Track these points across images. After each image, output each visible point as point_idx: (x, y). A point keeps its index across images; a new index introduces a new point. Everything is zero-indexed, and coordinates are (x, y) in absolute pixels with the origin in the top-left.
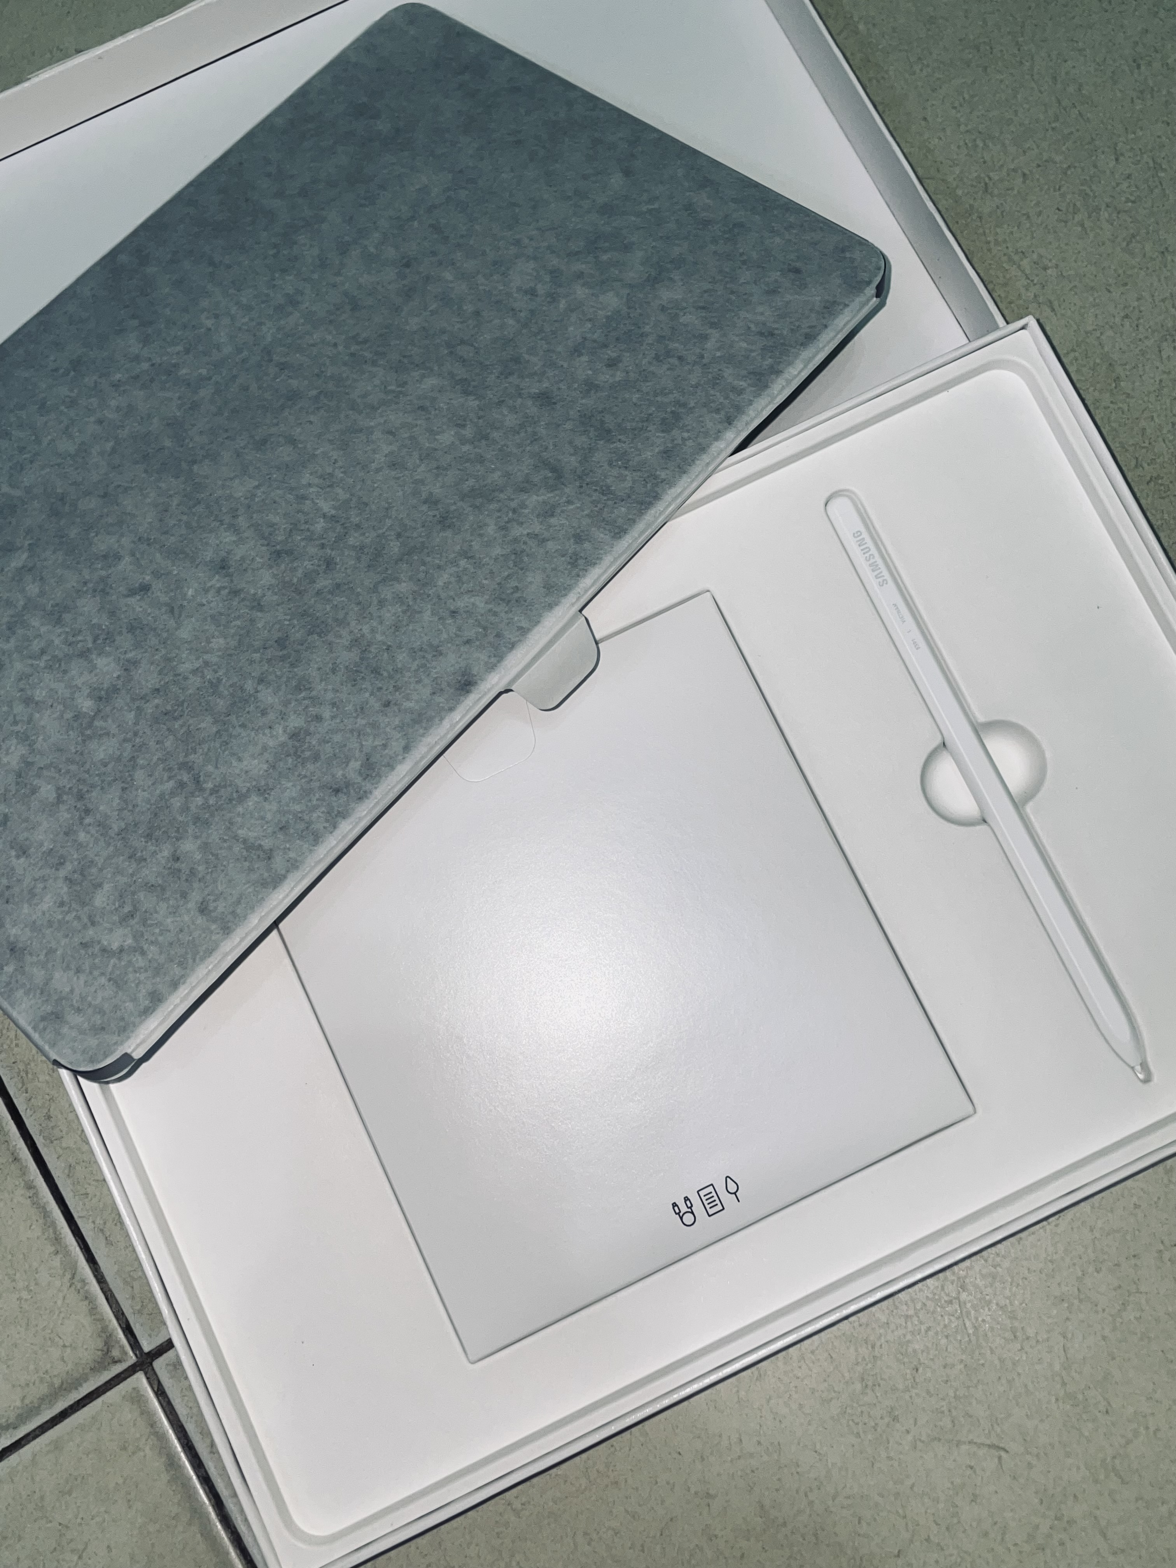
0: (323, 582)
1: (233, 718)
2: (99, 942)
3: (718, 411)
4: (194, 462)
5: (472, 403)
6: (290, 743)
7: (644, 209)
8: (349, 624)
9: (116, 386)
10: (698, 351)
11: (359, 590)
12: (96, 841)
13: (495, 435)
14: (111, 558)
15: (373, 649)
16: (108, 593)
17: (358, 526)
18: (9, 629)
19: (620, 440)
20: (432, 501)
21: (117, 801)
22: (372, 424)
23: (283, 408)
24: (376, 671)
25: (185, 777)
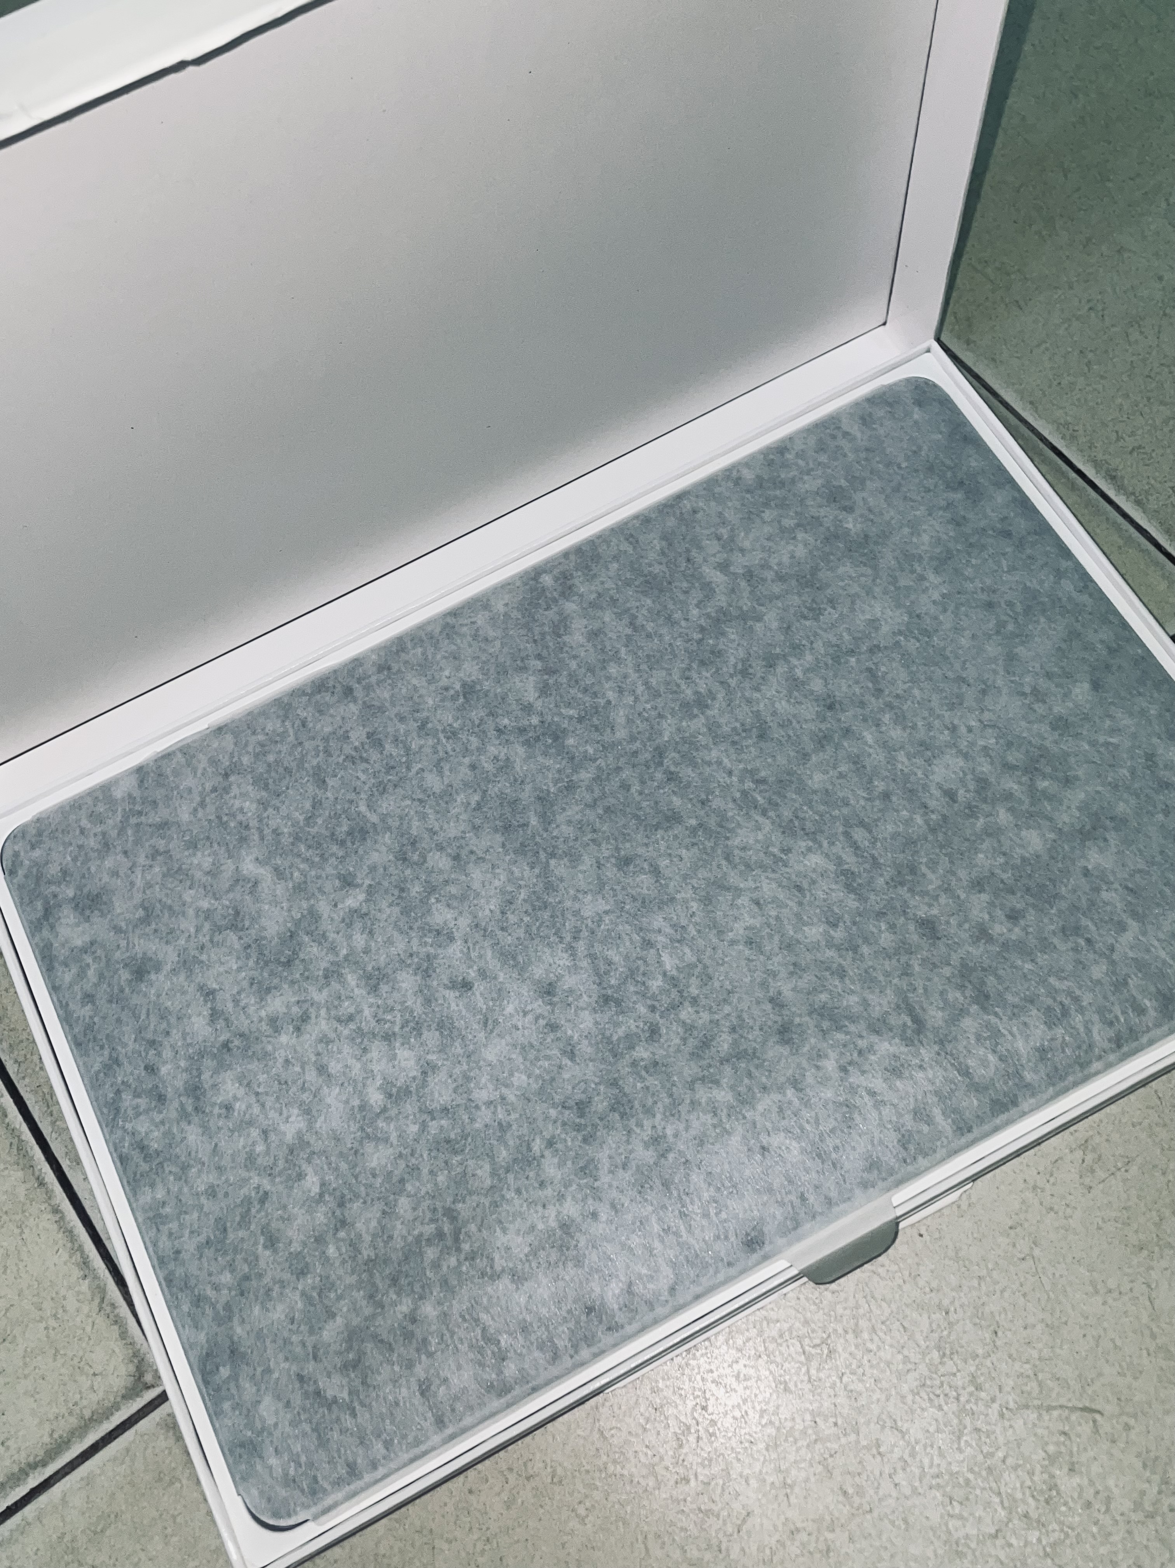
0: (642, 1052)
1: (511, 1177)
2: (315, 1382)
3: (1111, 1024)
4: (553, 855)
5: (852, 903)
6: (559, 1232)
7: (1102, 739)
8: (654, 1116)
9: (500, 731)
10: (1111, 941)
11: (675, 1078)
12: (344, 1262)
13: (865, 950)
14: (443, 935)
15: (671, 1156)
16: (429, 976)
17: (694, 1001)
18: (326, 977)
19: (996, 1014)
20: (777, 1002)
21: (374, 1223)
22: (742, 886)
23: (657, 827)
24: (666, 1184)
25: (447, 1228)
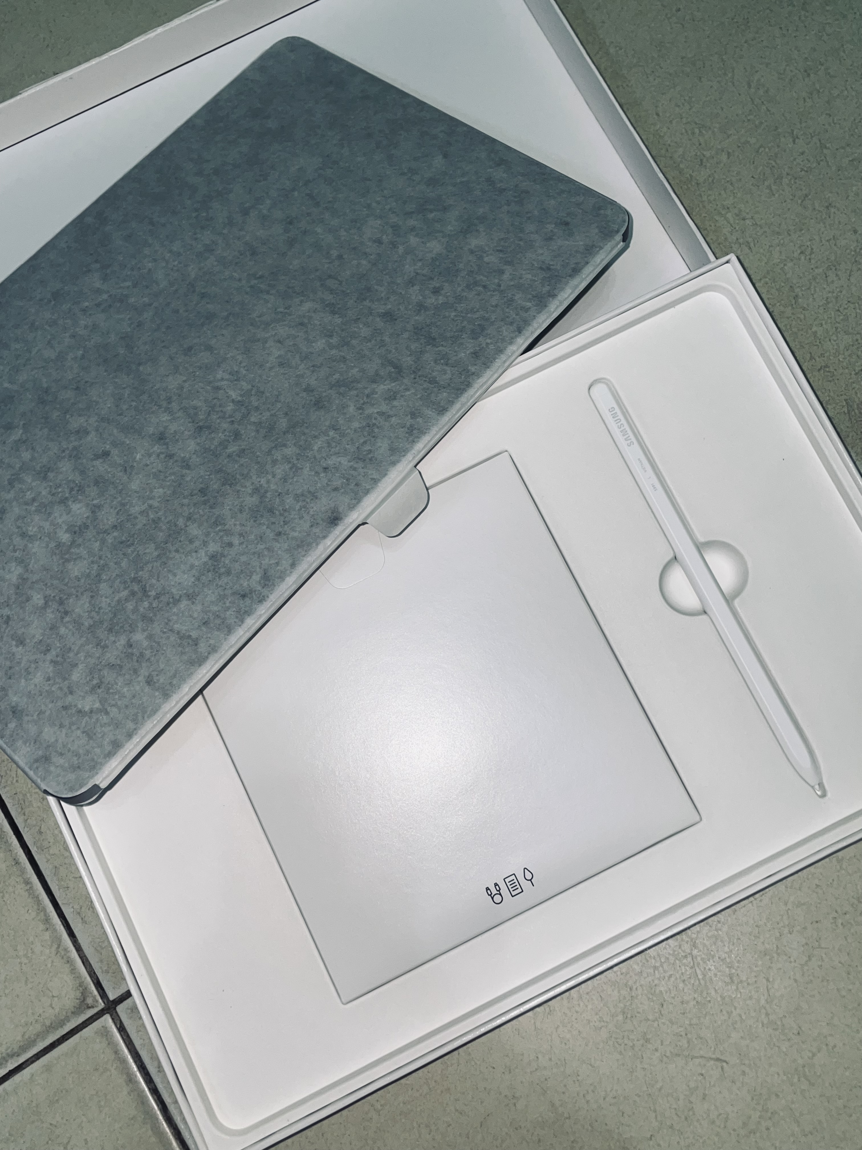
0: (232, 449)
1: (169, 545)
2: (76, 706)
3: (511, 323)
4: (140, 364)
5: (338, 320)
6: (210, 562)
7: (458, 181)
8: (251, 477)
9: (84, 311)
10: (496, 281)
11: (258, 453)
12: (73, 634)
13: (354, 342)
14: (81, 433)
15: (269, 495)
16: (80, 458)
17: (257, 408)
18: (10, 484)
19: (442, 345)
20: (309, 390)
21: (87, 605)
22: (266, 336)
23: (203, 325)
24: (271, 511)
25: (136, 587)
